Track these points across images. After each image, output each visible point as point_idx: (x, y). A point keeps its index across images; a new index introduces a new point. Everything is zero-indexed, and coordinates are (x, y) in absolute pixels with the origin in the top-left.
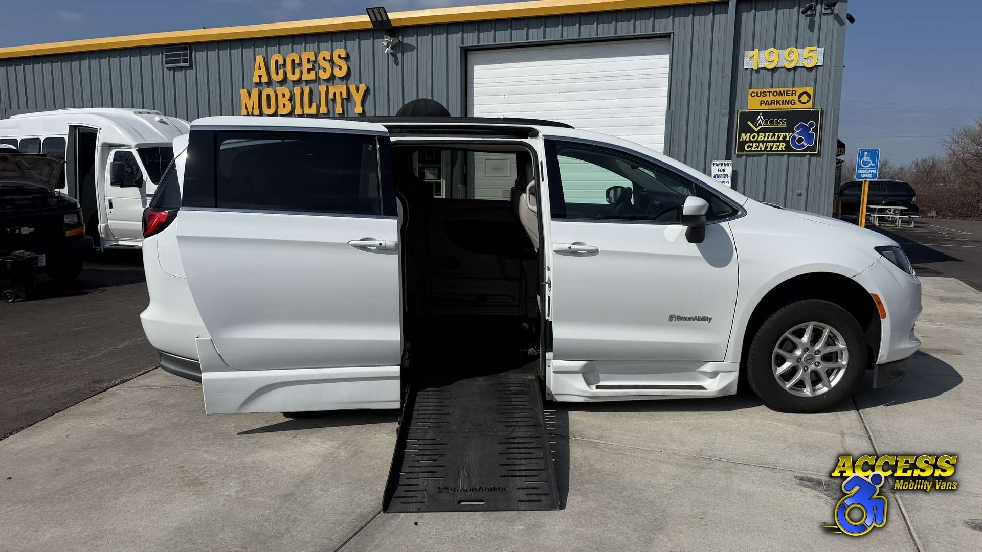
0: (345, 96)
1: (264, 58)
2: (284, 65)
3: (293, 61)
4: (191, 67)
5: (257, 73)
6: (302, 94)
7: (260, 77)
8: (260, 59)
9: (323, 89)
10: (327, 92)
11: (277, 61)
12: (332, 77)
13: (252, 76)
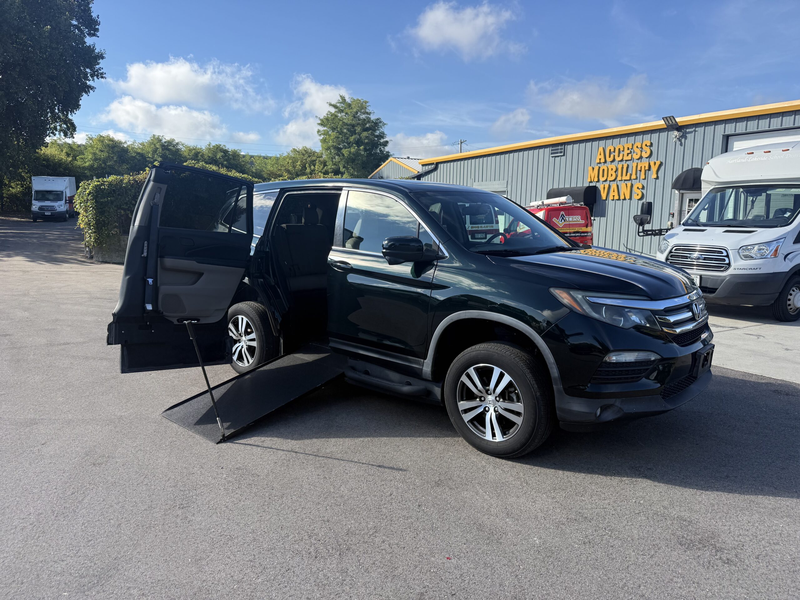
0: (647, 168)
1: (603, 148)
2: (614, 152)
3: (619, 149)
4: (564, 155)
5: (599, 157)
6: (623, 168)
7: (600, 159)
8: (601, 149)
9: (634, 165)
10: (637, 166)
11: (610, 150)
12: (641, 157)
13: (596, 159)
